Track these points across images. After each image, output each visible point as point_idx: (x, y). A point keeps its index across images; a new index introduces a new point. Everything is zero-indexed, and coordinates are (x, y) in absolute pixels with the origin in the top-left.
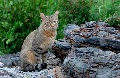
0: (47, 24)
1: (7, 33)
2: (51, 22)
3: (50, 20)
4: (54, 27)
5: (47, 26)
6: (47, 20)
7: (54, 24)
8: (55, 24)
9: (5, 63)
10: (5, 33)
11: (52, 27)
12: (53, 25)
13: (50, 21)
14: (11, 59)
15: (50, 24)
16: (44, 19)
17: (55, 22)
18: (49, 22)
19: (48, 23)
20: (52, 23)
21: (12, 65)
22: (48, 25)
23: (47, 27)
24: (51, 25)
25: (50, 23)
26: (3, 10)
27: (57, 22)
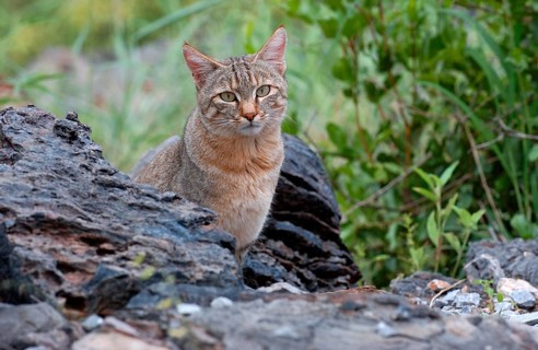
6: (221, 83)
16: (203, 77)
17: (266, 92)
27: (273, 92)
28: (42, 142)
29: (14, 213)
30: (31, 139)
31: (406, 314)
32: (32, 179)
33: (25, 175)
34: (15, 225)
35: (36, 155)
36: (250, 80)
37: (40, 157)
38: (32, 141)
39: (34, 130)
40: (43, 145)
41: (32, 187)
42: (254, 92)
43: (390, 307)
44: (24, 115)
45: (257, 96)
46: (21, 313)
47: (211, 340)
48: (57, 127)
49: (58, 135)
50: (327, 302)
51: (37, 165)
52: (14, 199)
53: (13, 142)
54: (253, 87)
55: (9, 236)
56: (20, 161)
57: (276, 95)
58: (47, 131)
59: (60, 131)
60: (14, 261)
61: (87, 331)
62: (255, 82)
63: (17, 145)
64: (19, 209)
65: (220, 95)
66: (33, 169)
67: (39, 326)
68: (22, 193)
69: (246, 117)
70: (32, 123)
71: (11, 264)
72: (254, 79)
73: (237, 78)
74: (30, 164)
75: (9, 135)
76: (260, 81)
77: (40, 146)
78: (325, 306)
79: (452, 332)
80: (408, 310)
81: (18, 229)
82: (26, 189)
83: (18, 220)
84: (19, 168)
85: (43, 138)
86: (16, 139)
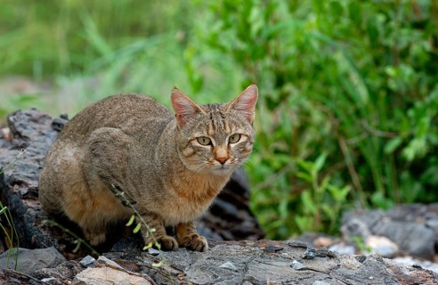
0: (196, 143)
1: (411, 113)
2: (213, 136)
3: (211, 127)
4: (228, 162)
5: (194, 153)
6: (199, 128)
7: (229, 147)
8: (232, 146)
9: (402, 243)
10: (398, 113)
11: (217, 163)
12: (222, 152)
13: (211, 131)
14: (427, 226)
15: (209, 147)
16: (184, 119)
17: (236, 138)
18: (205, 134)
19: (201, 140)
20: (220, 144)
21: (432, 252)
22: (199, 149)
23: (196, 158)
24: (215, 154)
25: (210, 143)
26: (391, 13)
27: (243, 139)
28: (43, 134)
29: (27, 185)
30: (35, 133)
31: (311, 254)
32: (38, 161)
33: (33, 158)
34: (27, 193)
35: (39, 144)
36: (225, 128)
37: (42, 145)
38: (36, 133)
39: (37, 126)
40: (44, 137)
41: (38, 166)
42: (227, 139)
43: (300, 249)
44: (29, 115)
45: (229, 143)
46: (35, 255)
47: (175, 272)
48: (54, 124)
49: (55, 130)
50: (254, 246)
51: (41, 151)
52: (26, 174)
53: (23, 134)
54: (227, 135)
55: (24, 201)
56: (29, 148)
57: (246, 142)
58: (47, 127)
59: (56, 127)
60: (28, 219)
61: (84, 267)
62: (228, 130)
63: (25, 137)
64: (30, 182)
65: (197, 138)
66: (38, 153)
67: (49, 264)
68: (31, 170)
69: (219, 160)
70: (35, 121)
71: (26, 220)
72: (228, 127)
73: (213, 125)
74: (36, 150)
75: (20, 129)
76: (234, 129)
77: (42, 138)
78: (253, 249)
79: (345, 266)
80: (313, 251)
81: (30, 196)
82: (34, 168)
83: (30, 189)
84: (28, 153)
85: (44, 132)
86: (24, 132)
